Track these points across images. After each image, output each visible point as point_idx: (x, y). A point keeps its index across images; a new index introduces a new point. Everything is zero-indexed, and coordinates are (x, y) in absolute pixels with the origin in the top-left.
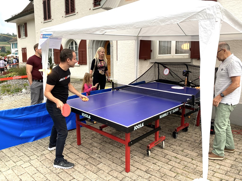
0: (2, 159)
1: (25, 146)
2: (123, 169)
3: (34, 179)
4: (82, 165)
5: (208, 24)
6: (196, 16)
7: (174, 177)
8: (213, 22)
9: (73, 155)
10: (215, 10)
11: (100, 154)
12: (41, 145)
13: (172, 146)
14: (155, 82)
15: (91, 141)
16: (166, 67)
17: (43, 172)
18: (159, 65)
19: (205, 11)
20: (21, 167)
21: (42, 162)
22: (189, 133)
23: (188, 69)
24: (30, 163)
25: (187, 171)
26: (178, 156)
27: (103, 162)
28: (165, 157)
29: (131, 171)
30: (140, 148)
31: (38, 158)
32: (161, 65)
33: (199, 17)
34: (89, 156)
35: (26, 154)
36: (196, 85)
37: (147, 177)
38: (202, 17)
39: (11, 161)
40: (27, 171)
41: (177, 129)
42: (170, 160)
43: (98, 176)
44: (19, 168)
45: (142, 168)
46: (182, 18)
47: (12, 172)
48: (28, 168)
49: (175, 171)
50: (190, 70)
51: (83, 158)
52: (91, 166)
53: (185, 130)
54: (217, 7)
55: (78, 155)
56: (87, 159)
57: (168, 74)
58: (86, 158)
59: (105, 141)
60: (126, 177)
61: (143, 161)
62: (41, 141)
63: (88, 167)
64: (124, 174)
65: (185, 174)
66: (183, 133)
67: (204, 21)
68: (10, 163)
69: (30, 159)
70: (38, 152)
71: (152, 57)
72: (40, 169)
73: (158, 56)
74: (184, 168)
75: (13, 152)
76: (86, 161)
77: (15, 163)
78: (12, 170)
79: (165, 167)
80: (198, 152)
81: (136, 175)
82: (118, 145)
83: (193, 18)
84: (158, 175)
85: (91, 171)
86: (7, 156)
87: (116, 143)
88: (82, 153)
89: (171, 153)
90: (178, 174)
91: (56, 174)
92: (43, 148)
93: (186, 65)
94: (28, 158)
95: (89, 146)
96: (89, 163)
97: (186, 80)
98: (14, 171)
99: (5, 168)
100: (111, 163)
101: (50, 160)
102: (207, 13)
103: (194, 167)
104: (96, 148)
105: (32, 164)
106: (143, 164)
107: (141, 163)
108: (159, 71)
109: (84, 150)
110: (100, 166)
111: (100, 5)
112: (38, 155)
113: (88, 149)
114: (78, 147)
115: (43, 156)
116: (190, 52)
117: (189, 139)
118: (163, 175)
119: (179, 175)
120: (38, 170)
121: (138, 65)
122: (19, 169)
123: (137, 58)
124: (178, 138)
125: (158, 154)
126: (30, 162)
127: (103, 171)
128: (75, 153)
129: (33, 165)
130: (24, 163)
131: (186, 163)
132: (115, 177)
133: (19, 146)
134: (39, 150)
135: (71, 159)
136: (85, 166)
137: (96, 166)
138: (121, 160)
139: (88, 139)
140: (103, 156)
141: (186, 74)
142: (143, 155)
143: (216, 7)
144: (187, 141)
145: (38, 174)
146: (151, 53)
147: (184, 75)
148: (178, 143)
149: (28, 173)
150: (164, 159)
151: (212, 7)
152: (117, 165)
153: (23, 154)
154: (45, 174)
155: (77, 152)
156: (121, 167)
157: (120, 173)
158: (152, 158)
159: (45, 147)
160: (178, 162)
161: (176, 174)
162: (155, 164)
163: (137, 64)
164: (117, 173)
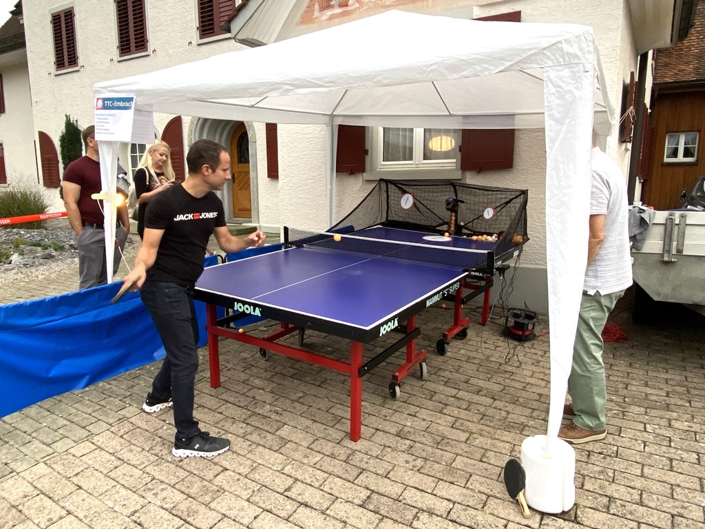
0: (6, 439)
1: (64, 400)
2: (343, 434)
3: (118, 482)
4: (237, 436)
5: (566, 78)
6: (538, 57)
7: (466, 442)
8: (579, 73)
9: (206, 413)
10: (584, 45)
11: (276, 403)
12: (110, 394)
13: (441, 373)
14: (381, 226)
15: (243, 376)
16: (404, 192)
17: (138, 462)
18: (390, 186)
19: (560, 45)
20: (71, 457)
21: (124, 436)
22: (469, 343)
23: (456, 196)
24: (93, 443)
25: (490, 426)
26: (461, 394)
27: (289, 423)
28: (433, 399)
29: (362, 436)
30: (370, 382)
31: (113, 428)
32: (393, 187)
33: (546, 61)
34: (249, 412)
35: (74, 421)
36: (475, 232)
37: (405, 447)
38: (552, 60)
39: (36, 443)
40: (90, 462)
41: (447, 333)
42: (446, 405)
43: (285, 458)
44: (64, 457)
45: (387, 429)
46: (503, 62)
47: (47, 470)
48: (91, 456)
49: (462, 428)
50: (461, 196)
51: (236, 418)
52: (263, 435)
53: (462, 335)
54: (587, 38)
55: (220, 411)
56: (245, 419)
57: (411, 207)
58: (244, 416)
59: (281, 374)
60: (354, 452)
61: (385, 411)
62: (108, 386)
63: (255, 437)
64: (350, 446)
65: (489, 433)
66: (458, 343)
67: (558, 70)
68: (36, 448)
69: (90, 433)
70: (107, 415)
71: (368, 167)
72: (126, 455)
73: (382, 165)
74: (481, 419)
75: (35, 418)
76: (244, 425)
77: (48, 445)
78: (46, 464)
79: (439, 421)
80: (502, 382)
81: (377, 445)
82: (316, 380)
83: (529, 61)
84: (428, 440)
85: (265, 447)
86: (20, 430)
87: (310, 375)
88: (230, 405)
89: (442, 388)
90: (472, 433)
91: (173, 464)
92: (117, 402)
93: (453, 184)
94: (84, 431)
95: (243, 388)
96: (253, 429)
97: (453, 221)
98: (52, 468)
99: (25, 463)
100: (309, 423)
101: (147, 431)
102: (565, 51)
103: (502, 415)
104: (261, 391)
105: (99, 444)
106: (387, 418)
107: (381, 416)
108: (389, 201)
109: (233, 399)
110: (285, 432)
111: (229, 31)
112: (111, 421)
113: (243, 394)
114: (214, 392)
115: (126, 422)
116: (459, 155)
117: (474, 354)
118: (439, 439)
119: (475, 436)
120: (121, 458)
121: (334, 186)
122: (66, 462)
123: (332, 169)
124: (449, 354)
125: (415, 393)
126: (93, 441)
127: (295, 443)
128: (210, 407)
129: (104, 448)
130: (75, 444)
131: (482, 409)
132: (328, 456)
133: (47, 403)
134: (108, 407)
135: (205, 422)
136: (246, 437)
137: (274, 434)
138: (333, 414)
139: (236, 372)
140: (284, 408)
141: (453, 206)
142: (381, 398)
143: (585, 38)
144: (470, 361)
145: (124, 469)
146: (366, 156)
147: (448, 209)
148: (452, 366)
149: (96, 468)
150: (431, 402)
151: (577, 37)
152: (326, 427)
153: (65, 422)
154: (143, 466)
155: (216, 405)
156: (336, 431)
157: (338, 443)
158: (403, 402)
159: (124, 400)
160: (465, 407)
161: (467, 435)
162: (415, 416)
163: (331, 185)
164: (330, 444)
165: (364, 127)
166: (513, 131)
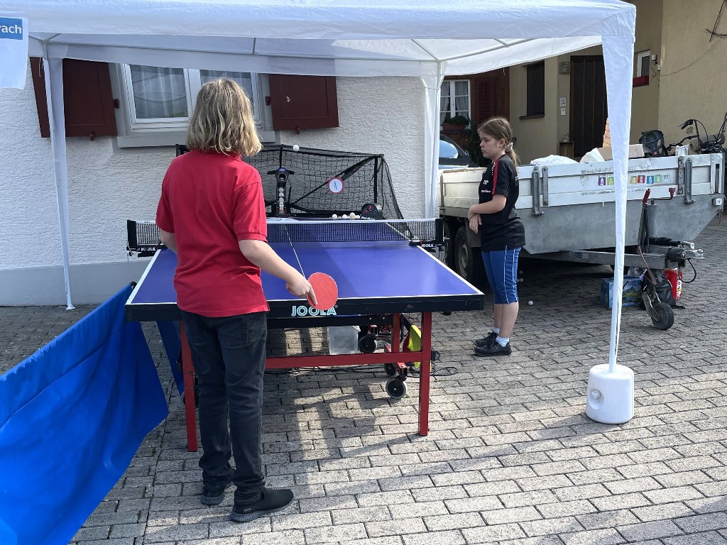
33: (604, 30)
38: (608, 30)
60: (433, 442)
73: (137, 124)
93: (282, 149)
127: (375, 456)
146: (116, 110)
156: (392, 436)
165: (106, 64)
166: (334, 78)
